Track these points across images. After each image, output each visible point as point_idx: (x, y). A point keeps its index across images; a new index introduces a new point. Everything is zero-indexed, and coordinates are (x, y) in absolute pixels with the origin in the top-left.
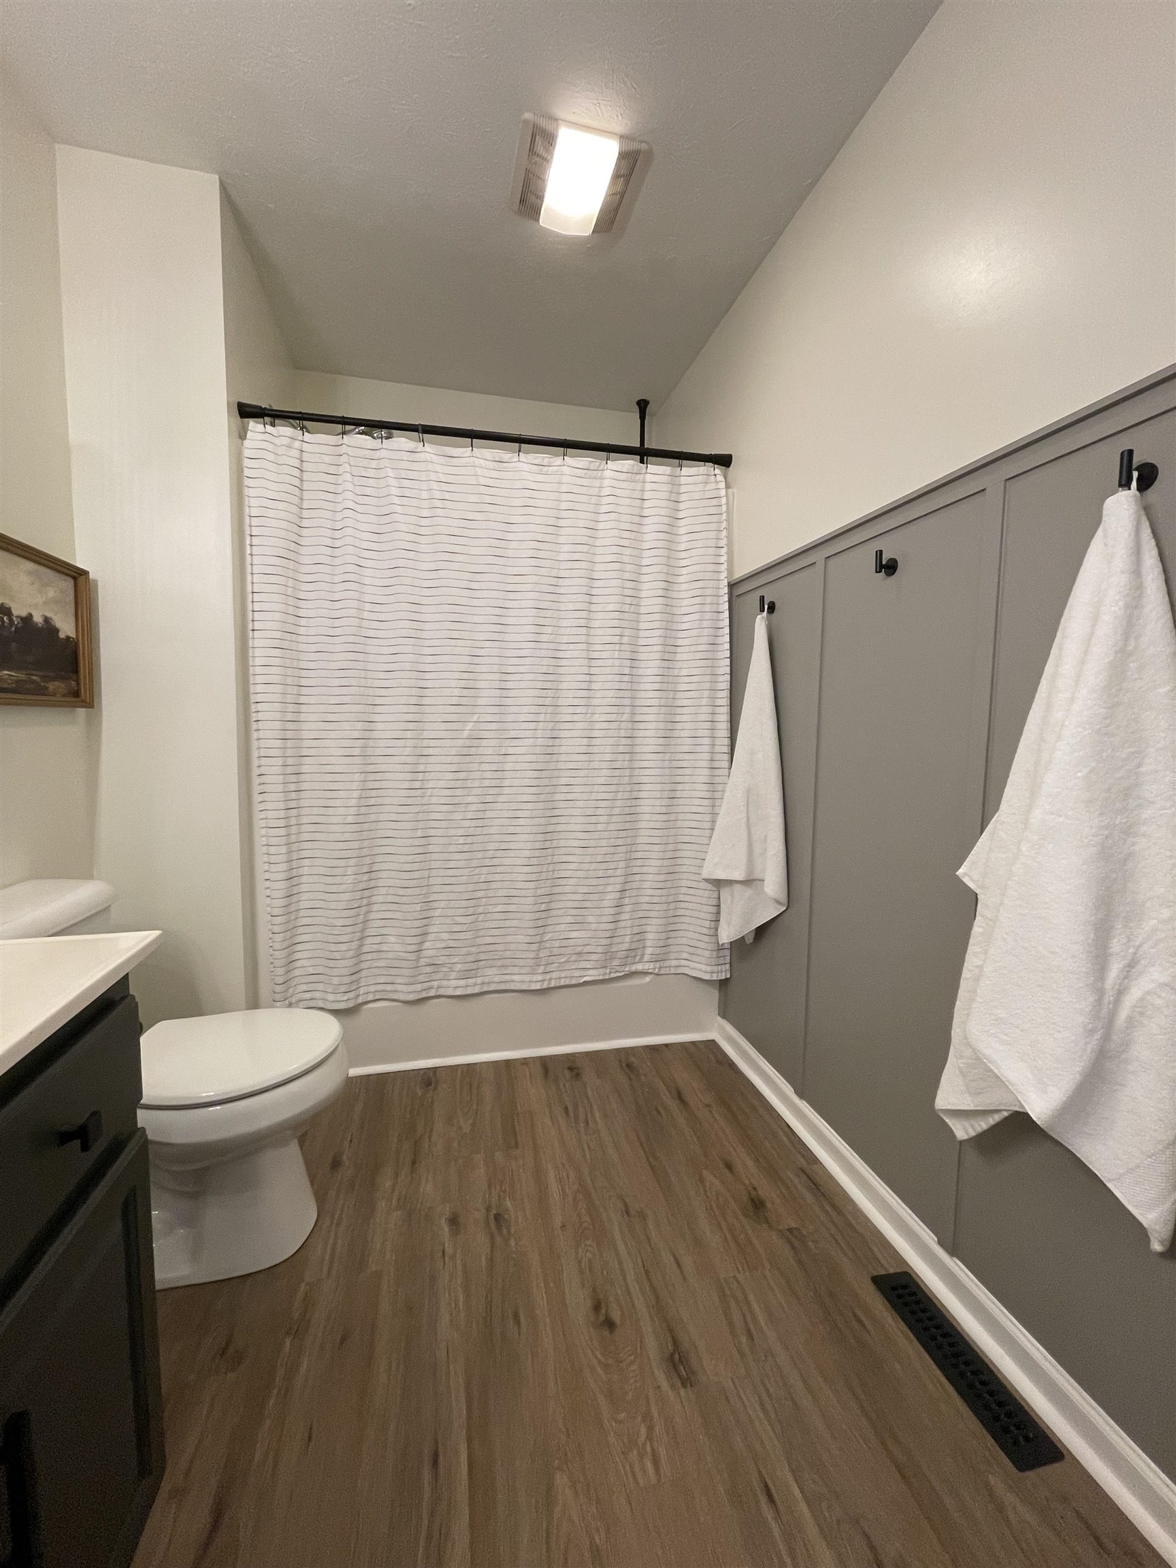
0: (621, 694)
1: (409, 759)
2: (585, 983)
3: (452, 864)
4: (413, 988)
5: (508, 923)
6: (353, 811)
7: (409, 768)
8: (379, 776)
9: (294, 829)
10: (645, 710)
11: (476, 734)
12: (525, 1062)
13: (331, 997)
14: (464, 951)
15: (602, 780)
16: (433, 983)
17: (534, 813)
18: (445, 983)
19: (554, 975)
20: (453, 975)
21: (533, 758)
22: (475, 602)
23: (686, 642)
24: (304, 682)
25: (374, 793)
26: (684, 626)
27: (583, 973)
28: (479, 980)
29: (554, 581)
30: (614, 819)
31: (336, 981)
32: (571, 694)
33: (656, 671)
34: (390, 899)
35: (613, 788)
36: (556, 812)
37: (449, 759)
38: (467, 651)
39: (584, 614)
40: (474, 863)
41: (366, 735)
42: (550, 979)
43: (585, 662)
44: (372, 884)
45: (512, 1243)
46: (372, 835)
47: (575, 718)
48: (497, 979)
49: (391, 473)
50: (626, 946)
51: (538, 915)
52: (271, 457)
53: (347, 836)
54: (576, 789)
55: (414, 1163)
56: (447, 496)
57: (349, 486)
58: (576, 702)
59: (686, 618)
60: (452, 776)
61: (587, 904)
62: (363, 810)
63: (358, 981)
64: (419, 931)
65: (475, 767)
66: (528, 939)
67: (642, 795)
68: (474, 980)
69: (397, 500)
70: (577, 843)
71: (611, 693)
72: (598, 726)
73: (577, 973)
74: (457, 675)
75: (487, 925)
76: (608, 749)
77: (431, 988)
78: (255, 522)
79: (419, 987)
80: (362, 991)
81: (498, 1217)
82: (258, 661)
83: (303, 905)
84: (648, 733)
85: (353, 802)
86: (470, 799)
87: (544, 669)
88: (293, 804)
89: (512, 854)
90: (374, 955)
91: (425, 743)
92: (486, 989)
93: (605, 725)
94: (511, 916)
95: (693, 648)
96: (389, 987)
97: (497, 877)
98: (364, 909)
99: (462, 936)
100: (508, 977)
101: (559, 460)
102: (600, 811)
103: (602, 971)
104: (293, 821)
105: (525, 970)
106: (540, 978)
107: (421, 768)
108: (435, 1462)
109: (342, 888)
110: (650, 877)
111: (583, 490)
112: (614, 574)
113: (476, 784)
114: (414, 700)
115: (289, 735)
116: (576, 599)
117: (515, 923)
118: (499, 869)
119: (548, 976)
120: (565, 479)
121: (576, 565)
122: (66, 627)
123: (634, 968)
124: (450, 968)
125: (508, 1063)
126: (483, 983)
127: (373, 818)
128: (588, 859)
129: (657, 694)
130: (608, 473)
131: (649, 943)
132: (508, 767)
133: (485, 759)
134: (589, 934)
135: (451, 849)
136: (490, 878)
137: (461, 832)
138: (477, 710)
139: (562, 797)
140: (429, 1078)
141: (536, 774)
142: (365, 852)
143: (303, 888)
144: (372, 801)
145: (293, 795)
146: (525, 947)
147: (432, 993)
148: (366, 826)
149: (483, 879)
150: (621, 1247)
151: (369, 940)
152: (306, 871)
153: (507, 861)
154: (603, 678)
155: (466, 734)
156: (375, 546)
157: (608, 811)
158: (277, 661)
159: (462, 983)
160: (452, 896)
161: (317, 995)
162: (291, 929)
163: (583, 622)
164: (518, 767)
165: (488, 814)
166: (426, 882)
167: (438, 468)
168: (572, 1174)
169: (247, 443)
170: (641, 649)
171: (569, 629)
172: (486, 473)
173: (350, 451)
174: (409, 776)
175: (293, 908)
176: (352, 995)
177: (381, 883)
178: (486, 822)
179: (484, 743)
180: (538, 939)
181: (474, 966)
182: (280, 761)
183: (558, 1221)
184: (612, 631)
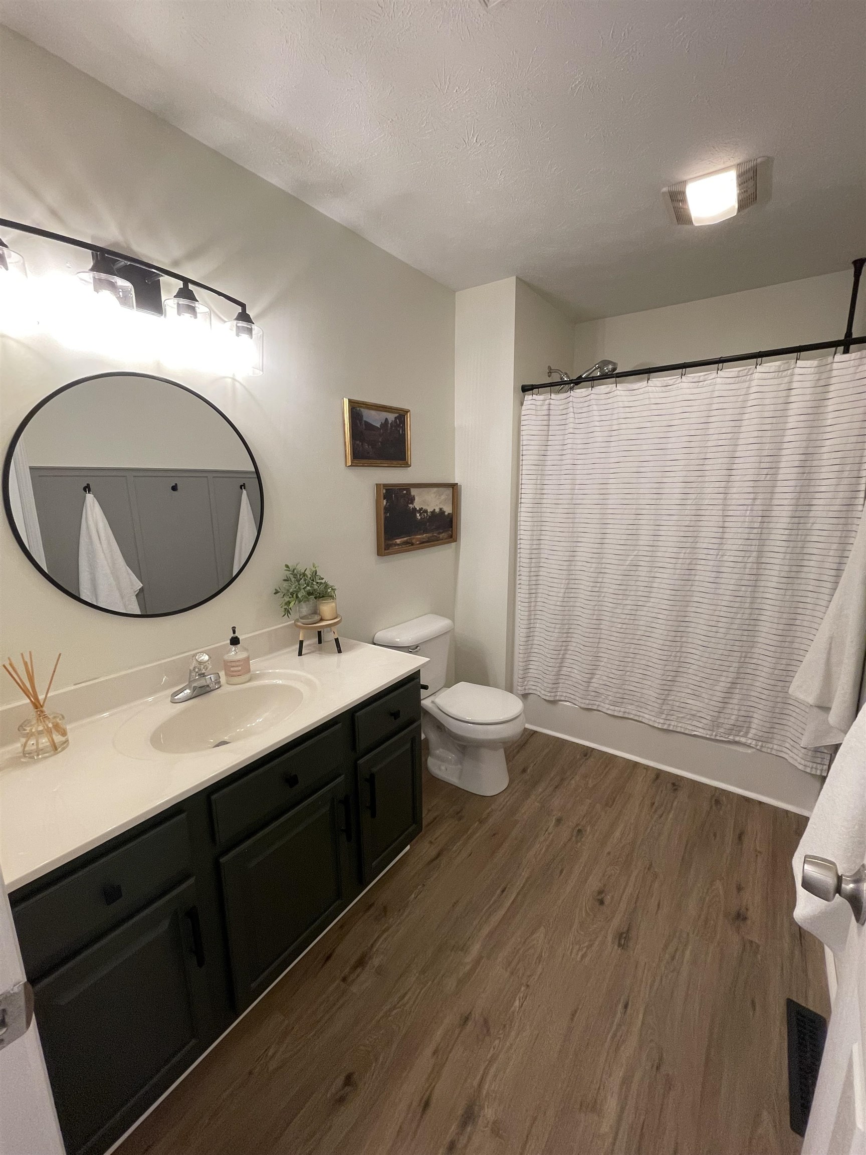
0: (749, 542)
1: (593, 575)
2: (695, 736)
3: (613, 638)
4: (584, 701)
5: (645, 682)
6: (560, 599)
7: (592, 579)
8: (577, 582)
9: (533, 604)
10: (772, 555)
11: (634, 563)
12: (647, 768)
13: (543, 692)
14: (615, 690)
15: (724, 603)
16: (595, 702)
17: (669, 618)
18: (602, 704)
19: (673, 723)
20: (607, 702)
21: (672, 582)
22: (642, 480)
23: (821, 502)
24: (543, 528)
25: (573, 591)
26: (823, 489)
27: (694, 728)
28: (623, 710)
29: (701, 462)
30: (732, 632)
31: (545, 685)
32: (707, 540)
33: (785, 526)
34: (577, 649)
35: (734, 610)
36: (687, 619)
37: (616, 577)
38: (633, 512)
39: (723, 484)
40: (627, 641)
41: (571, 558)
42: (669, 725)
43: (721, 519)
44: (569, 639)
45: (579, 844)
46: (570, 613)
47: (709, 557)
48: (634, 712)
49: (595, 408)
50: (732, 722)
51: (664, 682)
52: (533, 412)
53: (557, 612)
54: (703, 606)
55: (556, 788)
56: (629, 415)
57: (571, 420)
58: (710, 546)
59: (824, 482)
60: (617, 587)
61: (703, 685)
62: (566, 599)
63: (557, 688)
64: (590, 671)
65: (633, 583)
66: (656, 695)
67: (763, 618)
68: (619, 708)
69: (597, 424)
70: (700, 643)
71: (740, 542)
72: (727, 564)
73: (691, 728)
74: (625, 527)
75: (631, 679)
76: (733, 582)
77: (595, 705)
78: (525, 448)
79: (587, 702)
80: (559, 694)
81: (579, 831)
82: (522, 519)
83: (535, 642)
84: (772, 573)
85: (561, 595)
86: (627, 602)
87: (687, 523)
88: (533, 591)
89: (652, 640)
90: (567, 677)
91: (603, 566)
92: (626, 716)
93: (732, 564)
94: (647, 677)
95: (827, 508)
96: (572, 696)
97: (641, 652)
98: (562, 652)
99: (614, 681)
100: (641, 714)
101: (714, 374)
102: (720, 625)
103: (709, 732)
104: (533, 600)
105: (653, 713)
106: (662, 721)
107: (600, 580)
108: (503, 891)
109: (552, 639)
110: (761, 679)
111: (731, 393)
112: (753, 453)
113: (632, 593)
114: (598, 541)
115: (533, 556)
116: (718, 473)
117: (649, 683)
118: (643, 647)
119: (668, 722)
120: (717, 387)
121: (721, 449)
122: (448, 510)
123: (737, 739)
124: (606, 697)
125: (636, 764)
126: (624, 712)
127: (571, 604)
128: (707, 655)
129: (783, 544)
130: (756, 376)
131: (754, 726)
132: (655, 585)
133: (640, 578)
134: (701, 705)
135: (613, 629)
136: (636, 651)
137: (619, 621)
138: (638, 548)
139: (694, 609)
140: (587, 752)
141: (673, 592)
142: (566, 622)
143: (536, 634)
144: (572, 595)
145: (534, 587)
146: (654, 699)
147: (595, 707)
148: (567, 608)
149: (631, 650)
150: (633, 879)
151: (565, 669)
152: (538, 625)
153: (648, 644)
154: (733, 530)
155: (628, 563)
156: (584, 451)
157: (727, 625)
158: (529, 519)
159: (612, 707)
160: (611, 657)
161: (538, 688)
162: (528, 653)
163: (721, 490)
164: (662, 586)
165: (638, 613)
166: (597, 645)
167: (625, 399)
168: (631, 835)
169: (524, 408)
170: (775, 508)
171: (710, 495)
172: (657, 395)
173: (575, 400)
174: (592, 584)
175: (530, 642)
176: (553, 694)
177: (573, 640)
178: (637, 617)
179: (640, 568)
180: (663, 697)
181: (620, 700)
182: (528, 569)
183: (608, 849)
184: (747, 496)
